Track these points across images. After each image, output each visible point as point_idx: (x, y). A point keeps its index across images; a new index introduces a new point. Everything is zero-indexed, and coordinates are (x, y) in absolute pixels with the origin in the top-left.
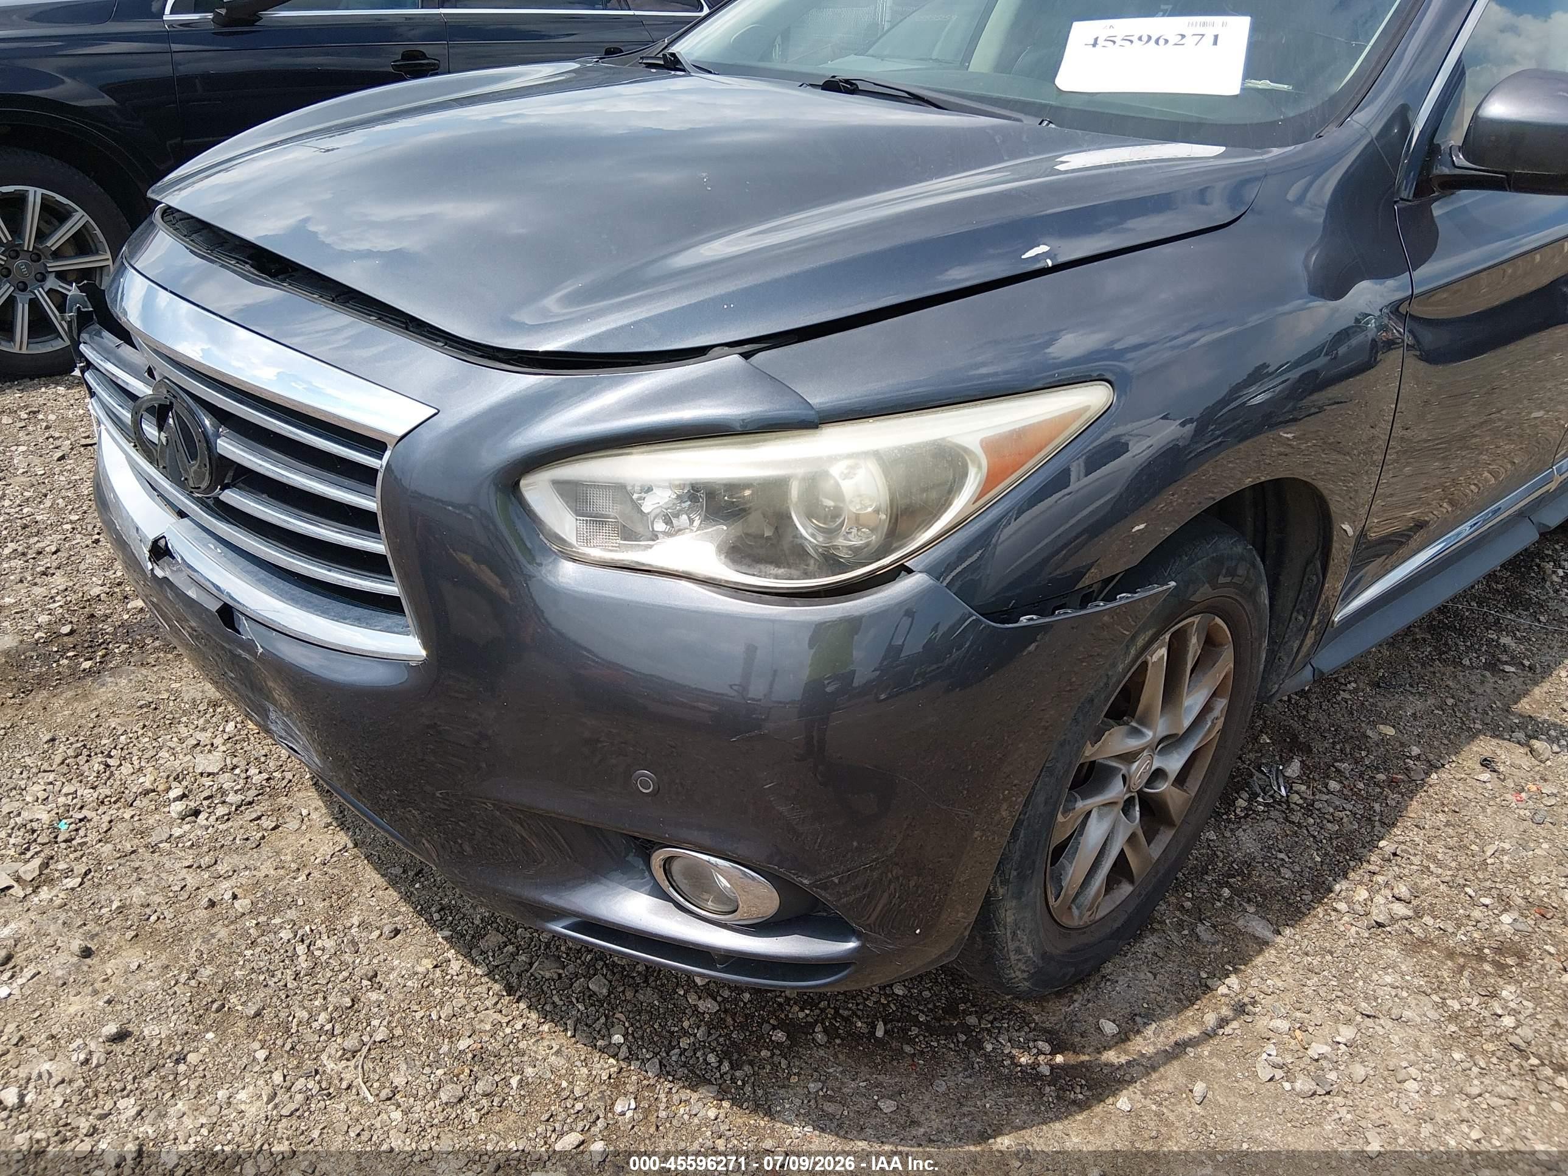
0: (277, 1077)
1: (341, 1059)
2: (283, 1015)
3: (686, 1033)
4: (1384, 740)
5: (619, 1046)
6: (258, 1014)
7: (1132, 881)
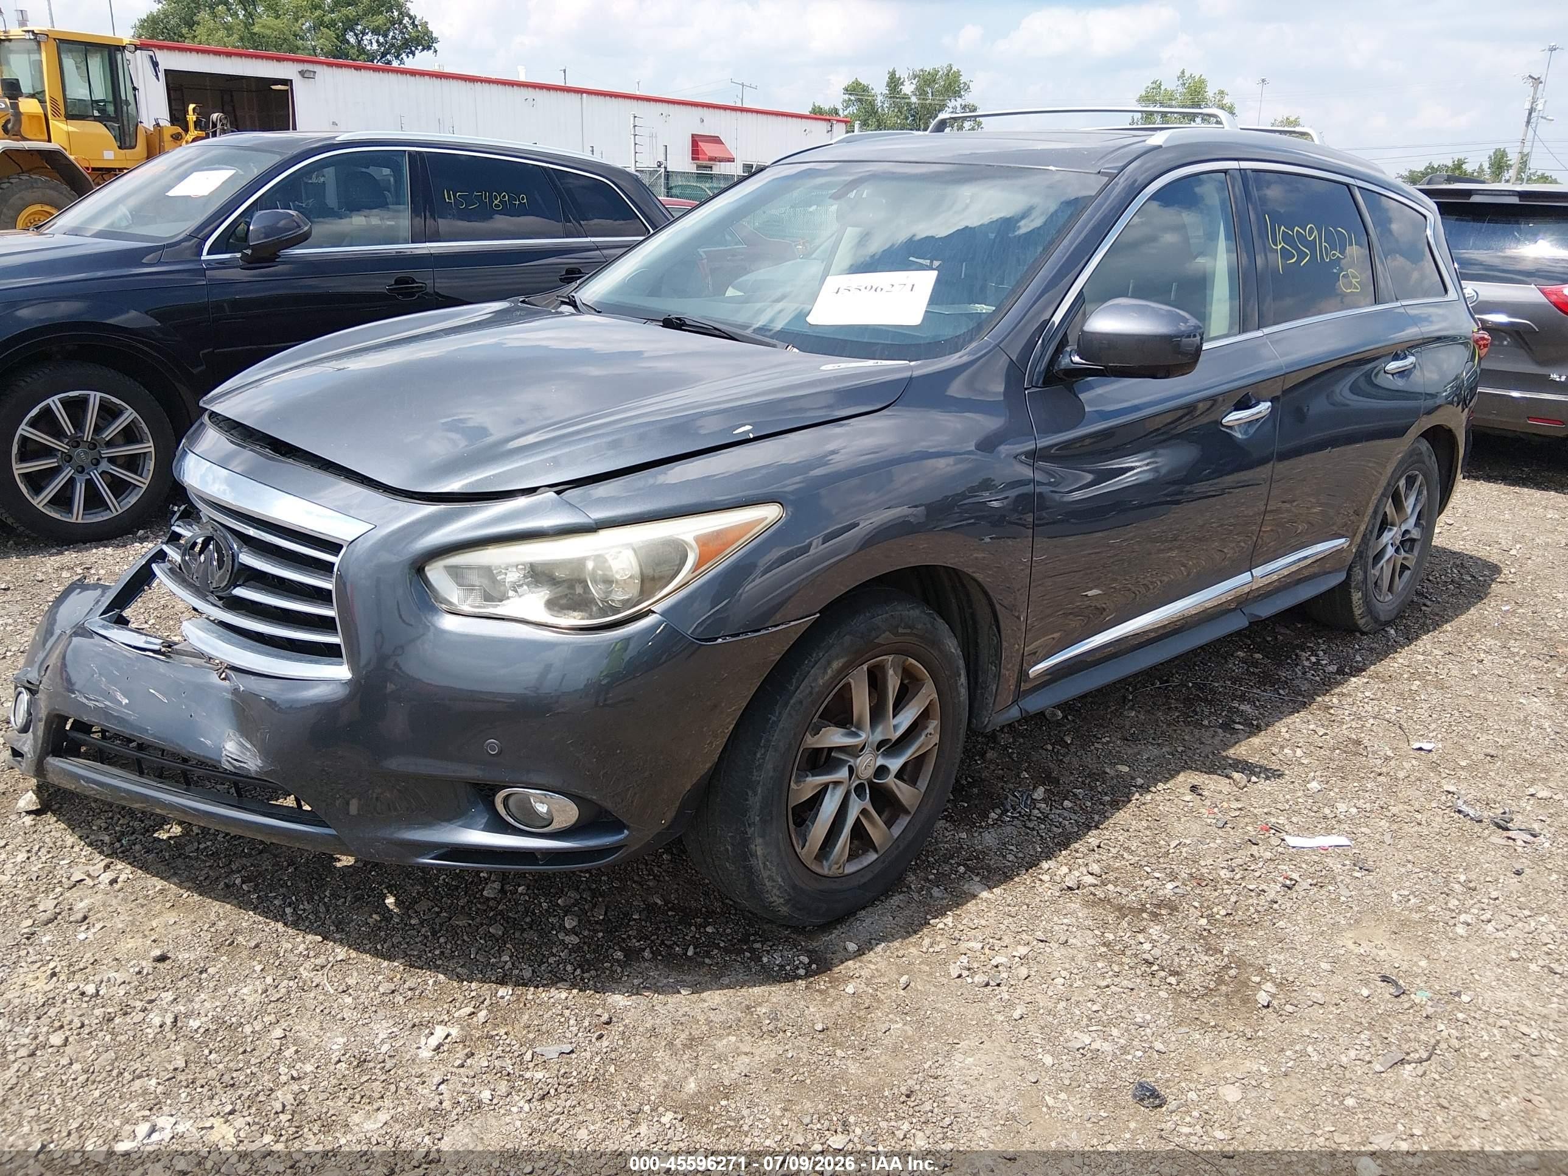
0: (269, 980)
1: (313, 970)
2: (274, 946)
3: (554, 955)
4: (1119, 775)
5: (506, 962)
6: (257, 946)
7: (876, 851)
